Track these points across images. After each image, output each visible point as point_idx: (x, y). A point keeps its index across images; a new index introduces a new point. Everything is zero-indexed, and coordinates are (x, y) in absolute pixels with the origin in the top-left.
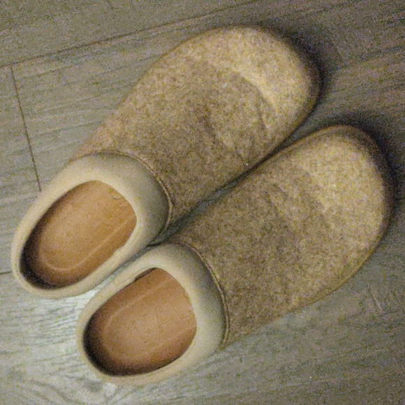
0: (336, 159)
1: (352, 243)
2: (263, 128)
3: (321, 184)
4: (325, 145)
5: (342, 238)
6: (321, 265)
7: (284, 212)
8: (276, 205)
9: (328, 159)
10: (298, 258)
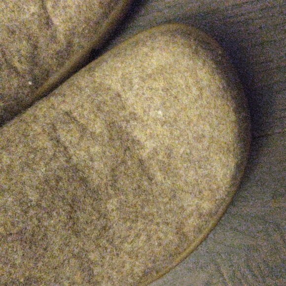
0: (161, 70)
1: (190, 202)
2: (48, 23)
3: (139, 112)
4: (145, 50)
5: (174, 196)
6: (143, 238)
7: (79, 155)
8: (67, 144)
9: (149, 71)
10: (105, 228)
